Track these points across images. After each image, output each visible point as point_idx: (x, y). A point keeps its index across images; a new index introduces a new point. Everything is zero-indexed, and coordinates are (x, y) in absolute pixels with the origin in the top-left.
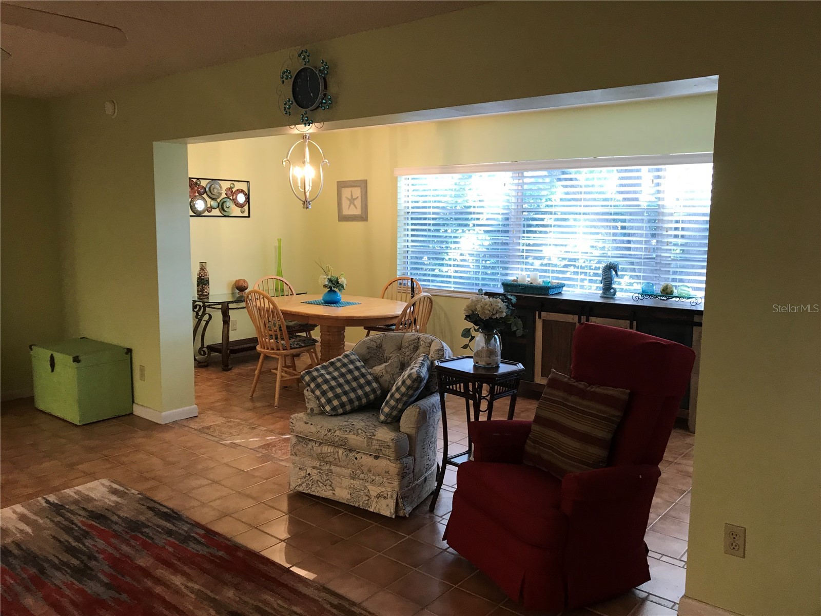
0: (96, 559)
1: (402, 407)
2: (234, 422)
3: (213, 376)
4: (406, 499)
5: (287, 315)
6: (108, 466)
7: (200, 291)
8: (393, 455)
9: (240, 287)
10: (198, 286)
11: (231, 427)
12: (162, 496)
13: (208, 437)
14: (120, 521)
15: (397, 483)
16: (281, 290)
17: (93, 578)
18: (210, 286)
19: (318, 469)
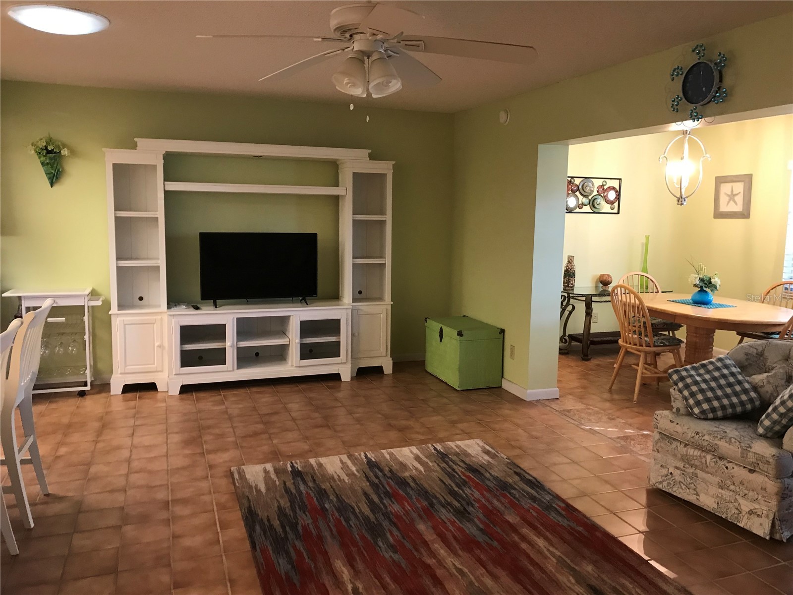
0: (473, 506)
1: (787, 423)
2: (593, 410)
3: (573, 364)
4: (784, 522)
5: (654, 312)
6: (482, 429)
7: (567, 283)
8: (772, 472)
9: (604, 282)
10: (564, 278)
11: (590, 414)
12: (525, 464)
13: (569, 419)
14: (491, 478)
15: (776, 503)
16: (646, 286)
17: (470, 520)
18: (575, 279)
19: (682, 470)
